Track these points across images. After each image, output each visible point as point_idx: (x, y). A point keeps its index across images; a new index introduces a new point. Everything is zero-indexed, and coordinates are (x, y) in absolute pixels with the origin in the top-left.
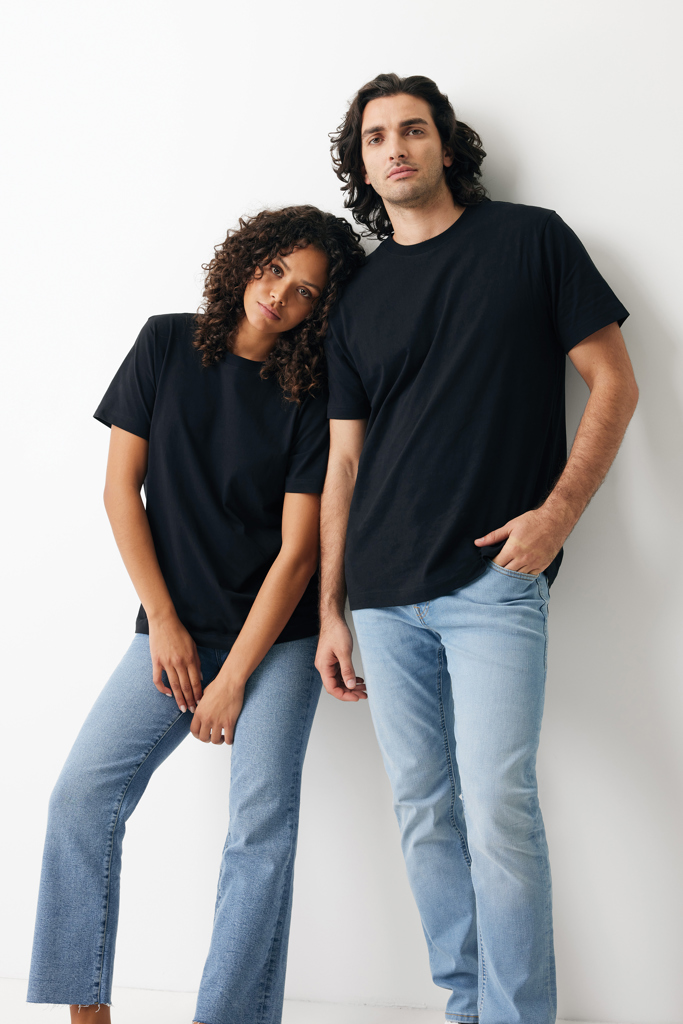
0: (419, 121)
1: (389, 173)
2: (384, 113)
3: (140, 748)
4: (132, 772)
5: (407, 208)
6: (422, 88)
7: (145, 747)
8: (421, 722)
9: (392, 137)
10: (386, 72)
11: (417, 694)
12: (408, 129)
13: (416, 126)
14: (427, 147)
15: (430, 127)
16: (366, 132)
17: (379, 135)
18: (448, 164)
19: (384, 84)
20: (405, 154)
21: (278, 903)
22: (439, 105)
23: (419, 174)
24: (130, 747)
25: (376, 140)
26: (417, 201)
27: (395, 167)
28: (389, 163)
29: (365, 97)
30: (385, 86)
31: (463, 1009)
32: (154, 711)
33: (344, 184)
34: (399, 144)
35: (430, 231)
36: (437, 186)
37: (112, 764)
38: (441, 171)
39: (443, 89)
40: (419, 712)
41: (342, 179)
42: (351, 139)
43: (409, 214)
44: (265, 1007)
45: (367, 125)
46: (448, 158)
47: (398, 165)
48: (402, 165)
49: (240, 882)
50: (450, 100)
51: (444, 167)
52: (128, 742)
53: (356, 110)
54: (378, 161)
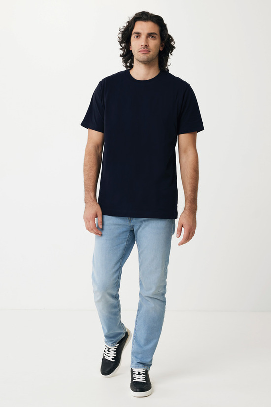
0: (155, 33)
1: (140, 50)
6: (158, 21)
9: (143, 37)
12: (150, 35)
13: (153, 35)
14: (154, 44)
15: (158, 36)
16: (134, 33)
17: (139, 35)
18: (161, 50)
20: (147, 45)
22: (162, 27)
23: (151, 53)
25: (137, 37)
26: (147, 63)
27: (143, 49)
28: (141, 47)
33: (121, 48)
34: (146, 40)
41: (121, 46)
45: (135, 30)
46: (162, 48)
47: (144, 48)
48: (146, 49)
50: (167, 26)
54: (136, 45)
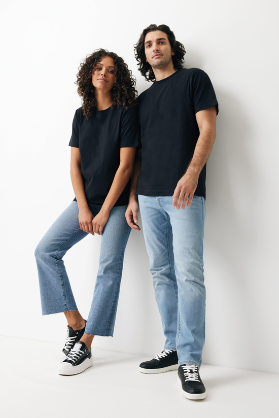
0: (164, 39)
1: (153, 56)
2: (152, 36)
3: (68, 235)
4: (64, 242)
5: (158, 68)
6: (165, 29)
7: (70, 235)
8: (159, 244)
9: (154, 44)
10: (153, 24)
11: (158, 234)
12: (160, 42)
13: (162, 41)
14: (166, 48)
15: (167, 41)
17: (150, 44)
18: (173, 55)
19: (152, 27)
20: (158, 49)
21: (114, 295)
22: (171, 35)
23: (163, 57)
24: (64, 234)
25: (149, 46)
26: (162, 66)
27: (155, 54)
28: (153, 53)
29: (146, 32)
30: (152, 28)
31: (169, 345)
32: (74, 224)
34: (156, 46)
35: (164, 76)
36: (169, 62)
37: (57, 238)
38: (171, 56)
39: (171, 30)
40: (159, 239)
41: (138, 61)
42: (141, 46)
43: (158, 70)
44: (109, 329)
45: (146, 41)
46: (173, 53)
48: (157, 53)
49: (101, 287)
51: (172, 56)
52: (64, 232)
53: (143, 36)
54: (149, 52)
